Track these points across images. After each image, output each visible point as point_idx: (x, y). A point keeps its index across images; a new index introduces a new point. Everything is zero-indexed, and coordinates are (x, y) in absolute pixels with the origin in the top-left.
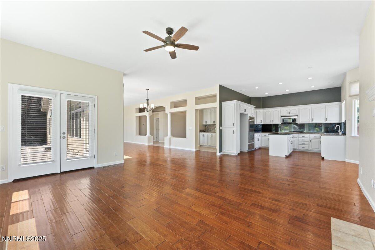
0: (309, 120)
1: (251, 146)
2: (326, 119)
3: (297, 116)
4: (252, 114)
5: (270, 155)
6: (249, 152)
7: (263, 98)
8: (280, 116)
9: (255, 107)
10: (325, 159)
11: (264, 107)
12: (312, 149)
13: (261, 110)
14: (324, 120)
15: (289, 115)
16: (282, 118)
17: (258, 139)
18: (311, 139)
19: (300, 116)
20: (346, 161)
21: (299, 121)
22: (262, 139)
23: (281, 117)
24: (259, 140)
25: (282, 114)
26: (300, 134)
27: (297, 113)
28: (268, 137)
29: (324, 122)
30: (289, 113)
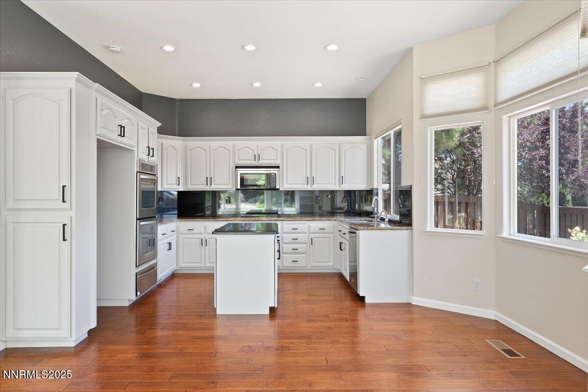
0: (305, 182)
1: (146, 276)
2: (342, 180)
3: (278, 167)
4: (150, 151)
5: (218, 313)
6: (136, 305)
7: (181, 100)
8: (233, 166)
9: (159, 124)
10: (367, 301)
11: (184, 132)
12: (315, 264)
13: (177, 142)
14: (337, 183)
15: (255, 163)
16: (241, 171)
17: (170, 243)
18: (312, 235)
19: (284, 168)
20: (414, 303)
21: (284, 185)
22: (181, 240)
23: (237, 167)
24: (170, 249)
25: (239, 160)
26: (287, 220)
27: (277, 160)
28: (201, 234)
29: (338, 187)
30: (257, 157)
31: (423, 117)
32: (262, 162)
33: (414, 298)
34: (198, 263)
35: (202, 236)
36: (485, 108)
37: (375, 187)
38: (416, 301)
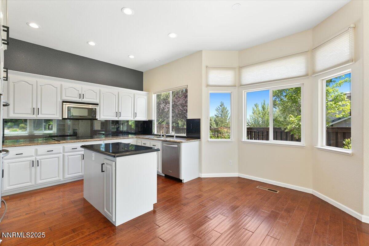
0: (115, 115)
2: (135, 114)
3: (98, 104)
8: (60, 100)
19: (102, 104)
21: (101, 116)
23: (64, 102)
25: (66, 96)
26: (108, 140)
27: (96, 100)
28: (32, 156)
29: (133, 118)
30: (81, 96)
31: (208, 86)
32: (85, 100)
33: (203, 174)
34: (28, 182)
35: (33, 159)
36: (235, 86)
37: (153, 119)
38: (203, 175)
